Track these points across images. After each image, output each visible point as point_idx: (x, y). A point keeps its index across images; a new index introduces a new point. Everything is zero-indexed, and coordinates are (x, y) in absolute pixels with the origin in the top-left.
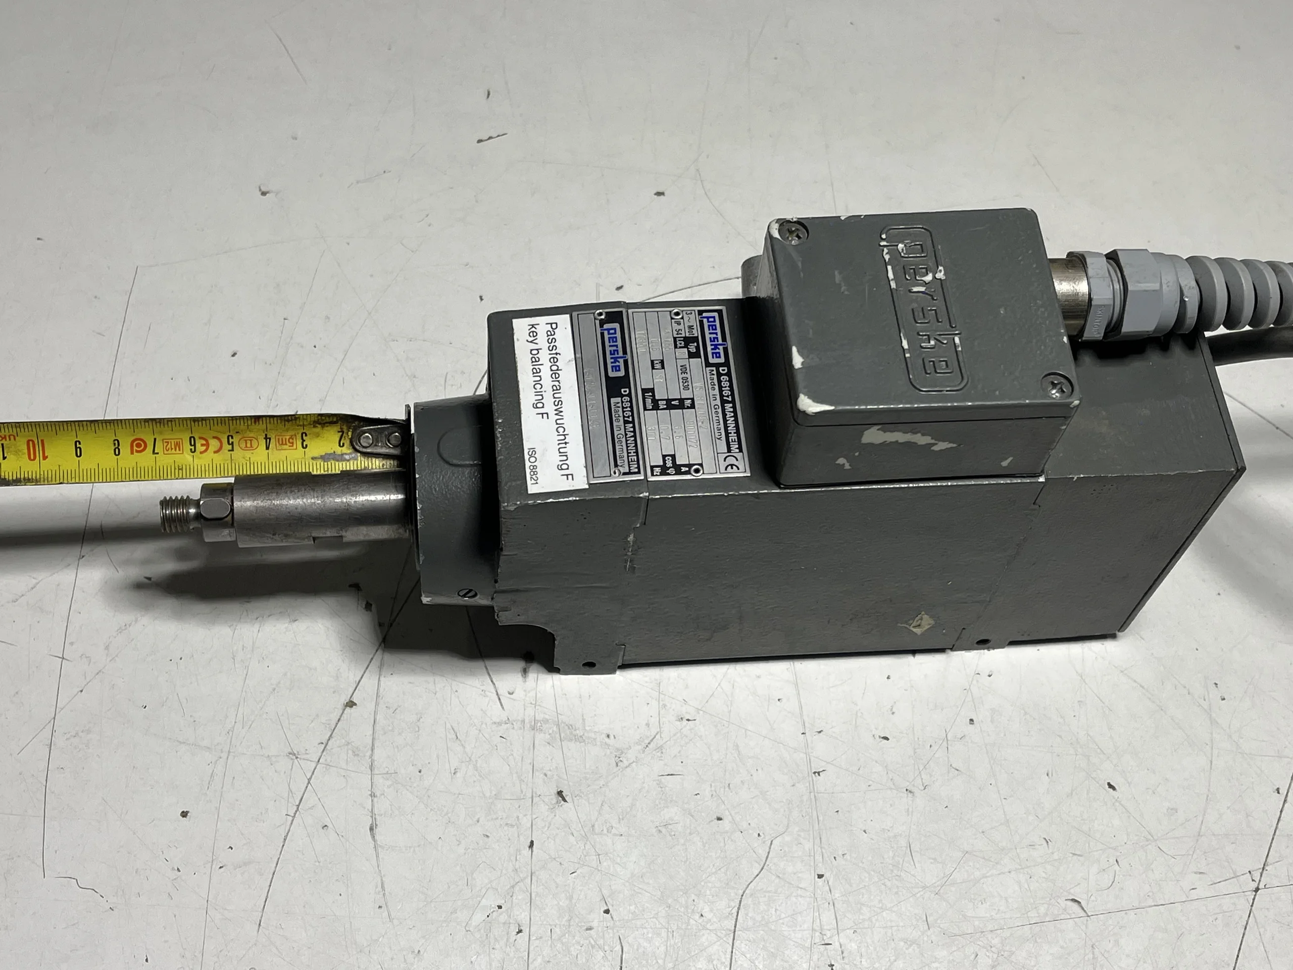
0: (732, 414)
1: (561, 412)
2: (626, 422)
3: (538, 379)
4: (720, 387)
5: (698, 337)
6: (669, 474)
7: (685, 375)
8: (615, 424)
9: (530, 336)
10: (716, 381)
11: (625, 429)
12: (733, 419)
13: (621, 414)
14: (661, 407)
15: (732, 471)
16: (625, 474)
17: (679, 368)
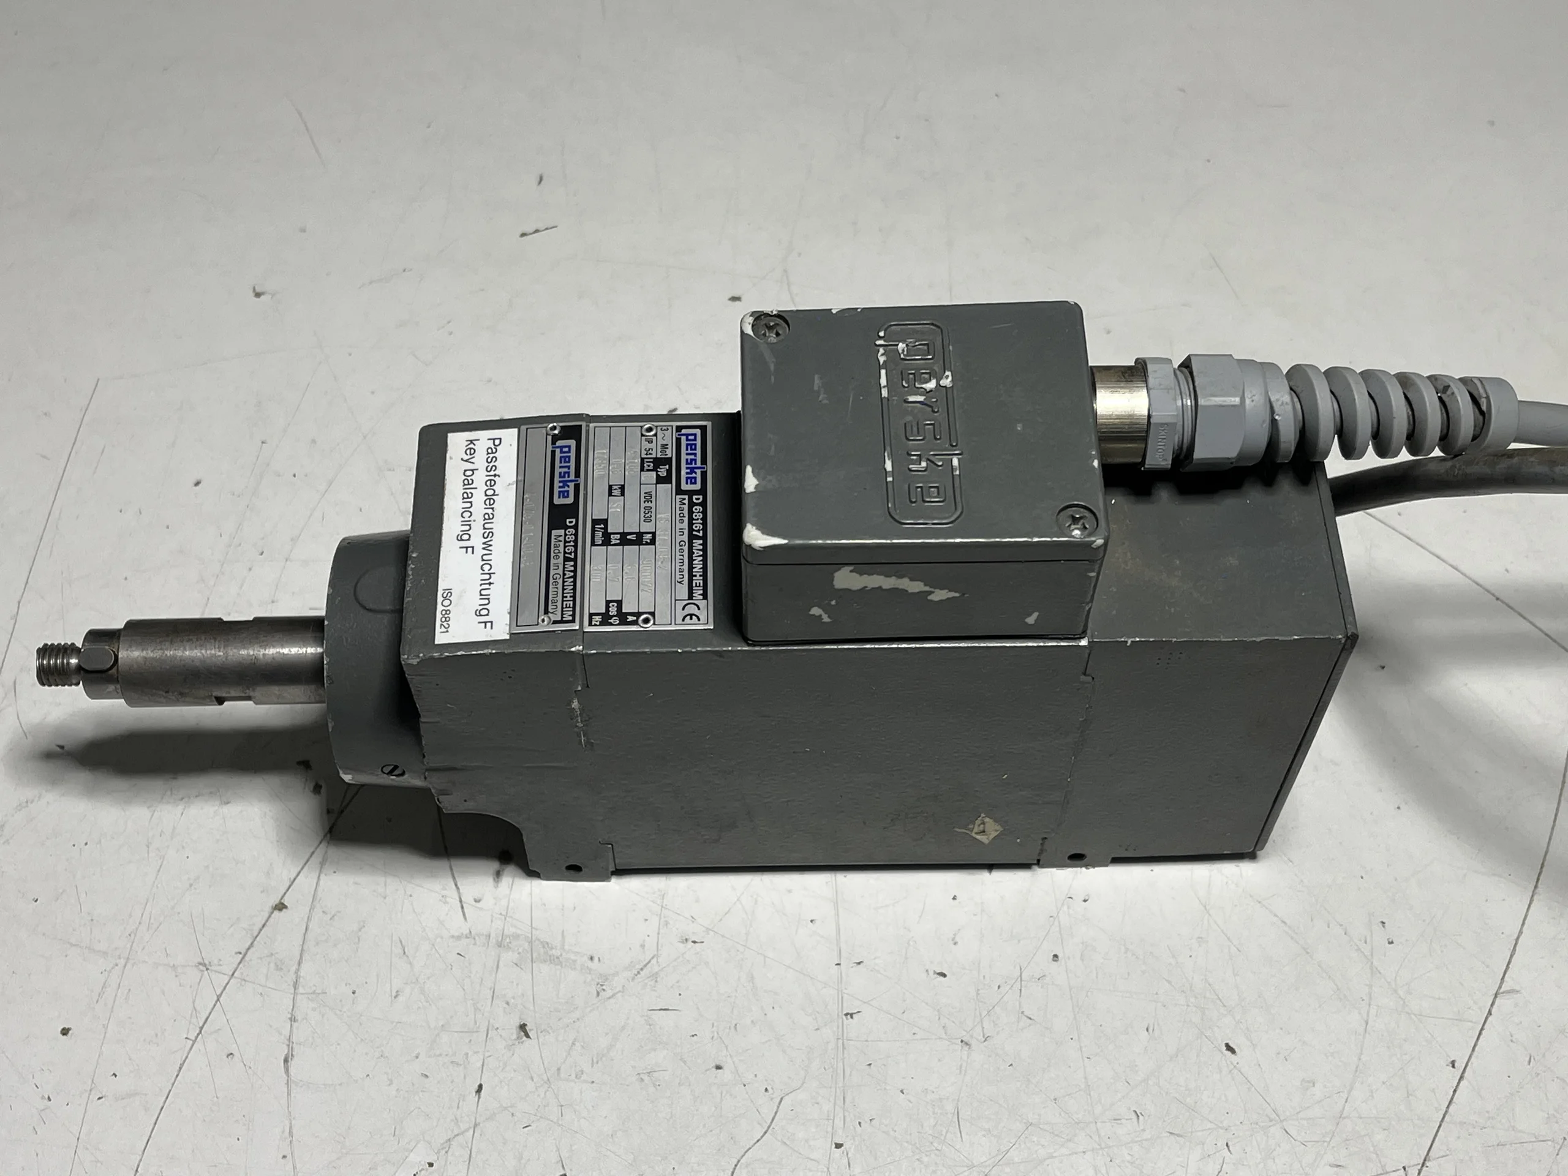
0: (701, 553)
1: (490, 545)
2: (566, 559)
3: (469, 505)
4: (691, 519)
5: (671, 458)
6: (611, 624)
7: (649, 504)
8: (552, 561)
9: (467, 454)
10: (686, 512)
11: (564, 568)
12: (701, 558)
13: (562, 550)
14: (613, 542)
15: (691, 622)
16: (555, 622)
17: (643, 495)
